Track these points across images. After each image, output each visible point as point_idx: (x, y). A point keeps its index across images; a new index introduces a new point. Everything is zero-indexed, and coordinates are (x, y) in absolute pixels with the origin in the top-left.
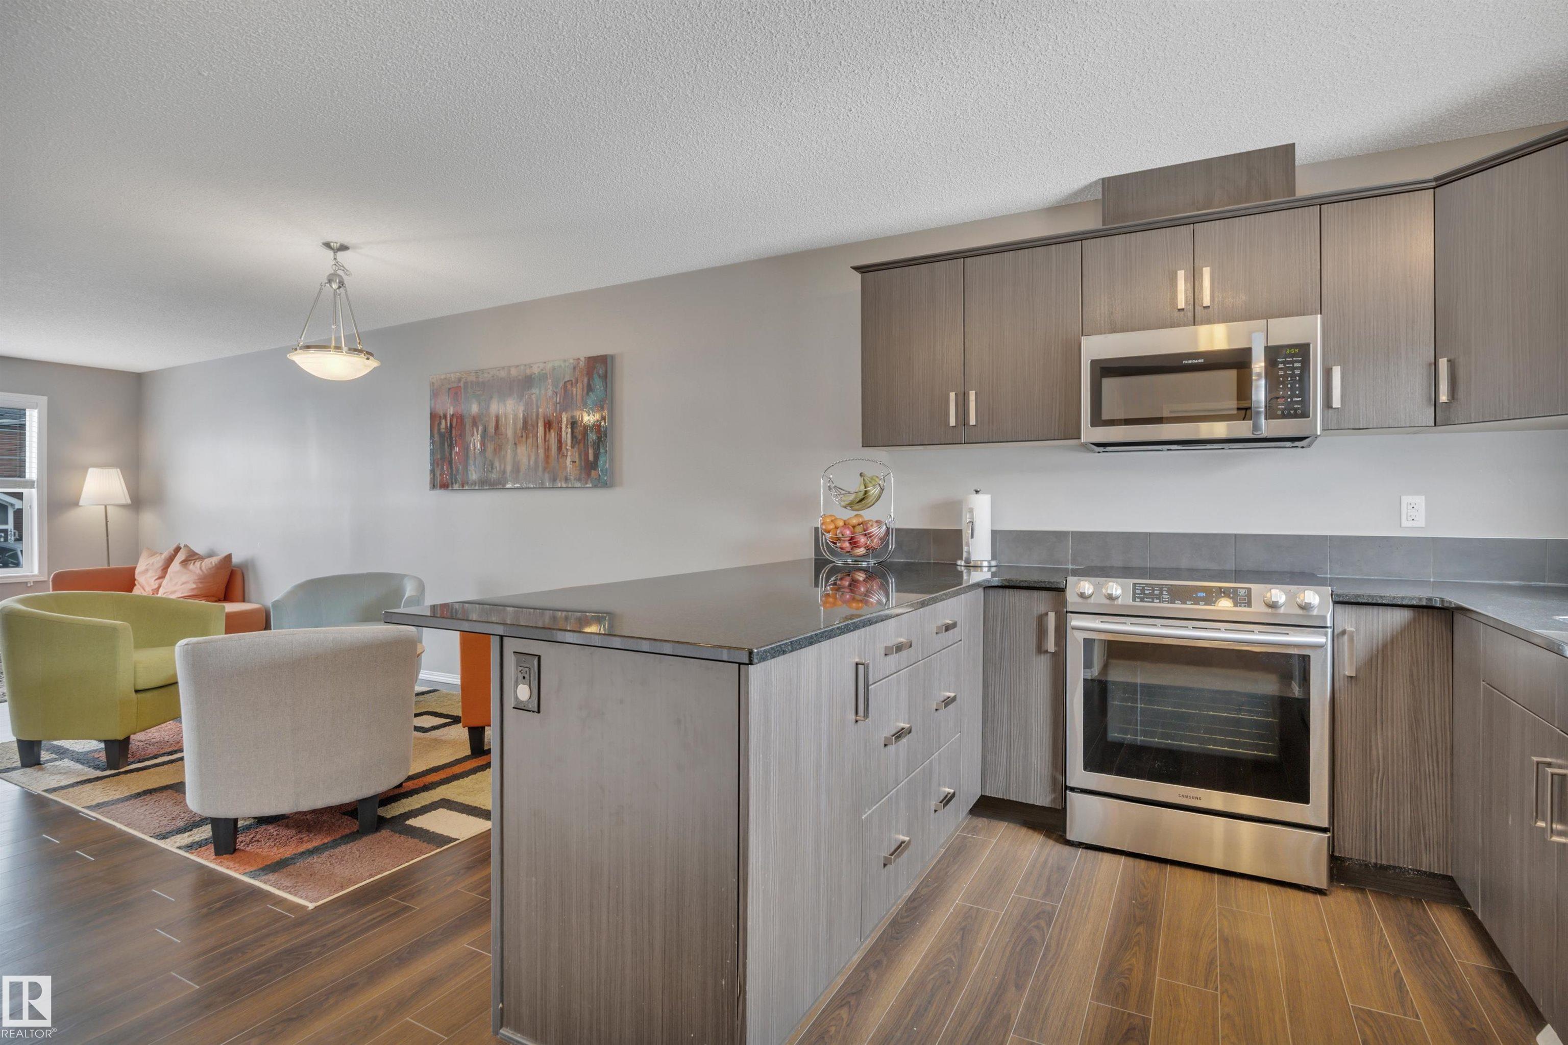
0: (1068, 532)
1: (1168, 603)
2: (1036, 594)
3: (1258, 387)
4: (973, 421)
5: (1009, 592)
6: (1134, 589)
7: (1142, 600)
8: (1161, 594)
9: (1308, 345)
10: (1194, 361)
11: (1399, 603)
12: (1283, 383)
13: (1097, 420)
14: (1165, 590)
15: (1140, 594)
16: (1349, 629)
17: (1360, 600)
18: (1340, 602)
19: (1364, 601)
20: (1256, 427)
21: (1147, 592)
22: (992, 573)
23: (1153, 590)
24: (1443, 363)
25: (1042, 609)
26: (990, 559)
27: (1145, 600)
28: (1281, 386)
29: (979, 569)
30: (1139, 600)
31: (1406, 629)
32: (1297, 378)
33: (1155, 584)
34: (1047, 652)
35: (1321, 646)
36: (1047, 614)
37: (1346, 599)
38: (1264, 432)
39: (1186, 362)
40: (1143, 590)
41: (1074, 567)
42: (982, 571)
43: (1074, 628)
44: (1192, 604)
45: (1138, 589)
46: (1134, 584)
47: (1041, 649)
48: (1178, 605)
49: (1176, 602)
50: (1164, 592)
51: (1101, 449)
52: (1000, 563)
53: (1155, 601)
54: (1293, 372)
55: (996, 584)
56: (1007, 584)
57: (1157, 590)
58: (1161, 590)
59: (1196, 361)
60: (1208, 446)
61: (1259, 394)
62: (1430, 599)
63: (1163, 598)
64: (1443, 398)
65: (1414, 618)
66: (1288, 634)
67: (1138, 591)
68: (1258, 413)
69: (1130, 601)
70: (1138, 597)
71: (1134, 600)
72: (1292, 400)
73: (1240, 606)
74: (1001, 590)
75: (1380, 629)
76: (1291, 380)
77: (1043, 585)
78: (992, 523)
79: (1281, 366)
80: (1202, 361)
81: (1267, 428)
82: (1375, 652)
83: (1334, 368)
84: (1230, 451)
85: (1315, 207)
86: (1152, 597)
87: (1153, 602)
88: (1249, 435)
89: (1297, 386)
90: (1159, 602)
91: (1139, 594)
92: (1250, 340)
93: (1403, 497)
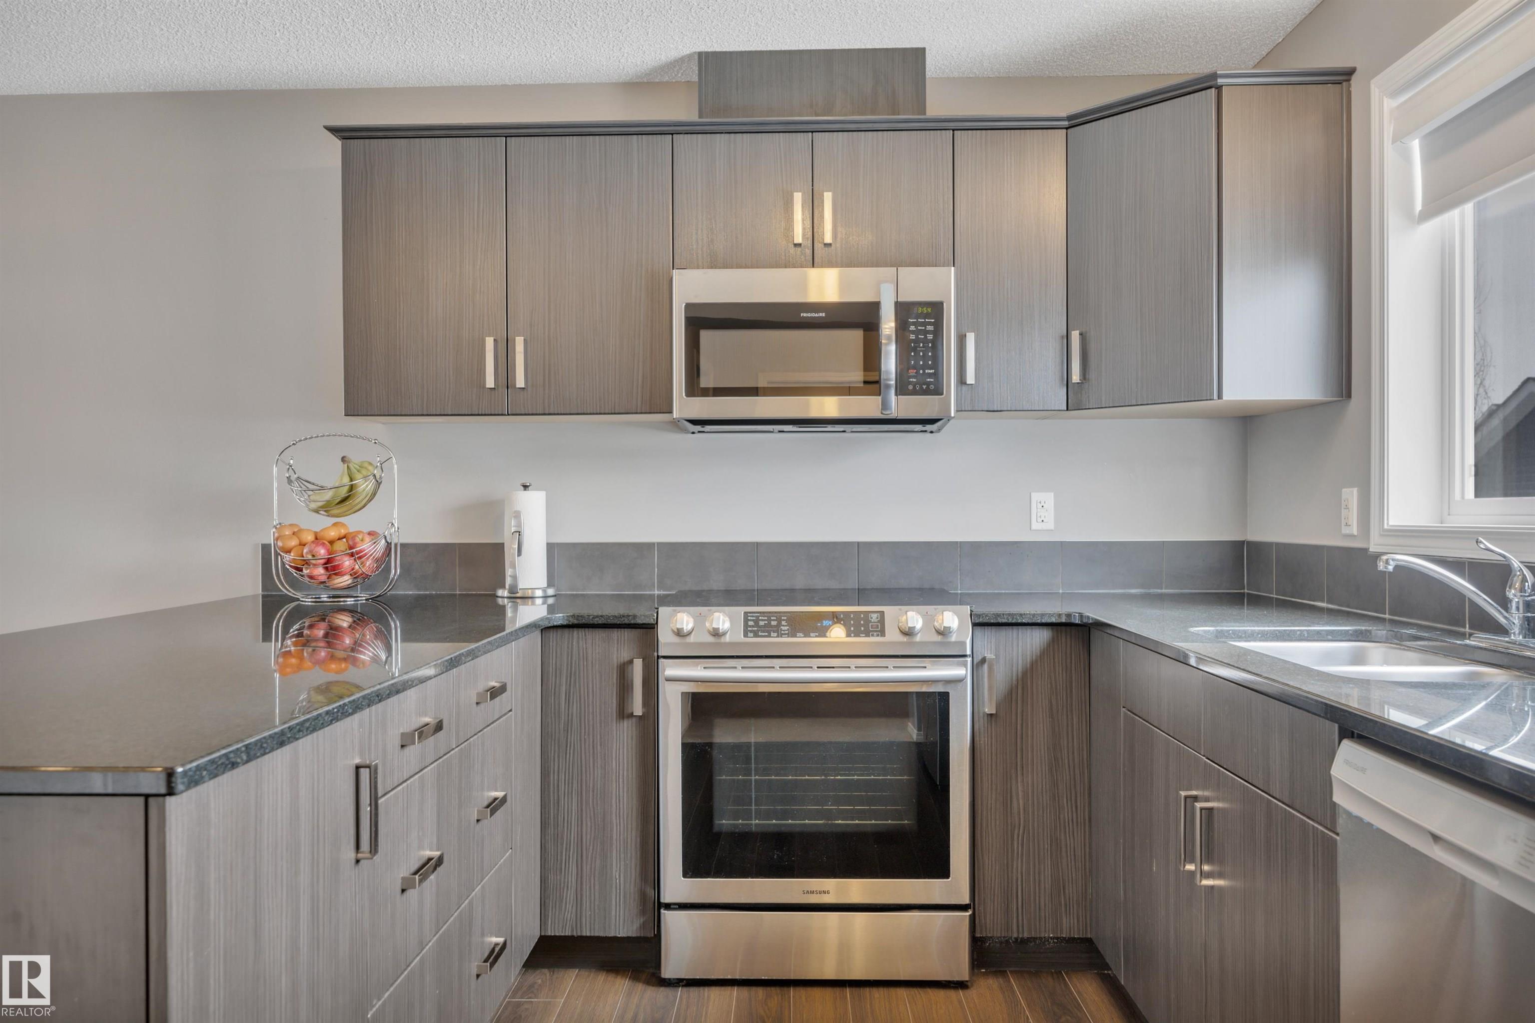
0: (654, 544)
1: (788, 637)
2: (615, 634)
3: (887, 353)
4: (520, 382)
5: (578, 633)
6: (746, 620)
7: (756, 635)
8: (779, 624)
9: (942, 303)
10: (813, 315)
11: (1039, 621)
12: (914, 349)
13: (694, 388)
14: (784, 620)
15: (753, 627)
16: (990, 656)
17: (1000, 620)
18: (980, 624)
19: (1004, 621)
20: (885, 405)
21: (762, 623)
22: (549, 606)
23: (769, 620)
24: (1075, 335)
25: (625, 656)
26: (546, 586)
27: (760, 634)
28: (913, 354)
29: (530, 601)
30: (752, 635)
31: (1046, 652)
32: (930, 345)
33: (772, 613)
34: (631, 715)
35: (960, 680)
36: (631, 662)
37: (986, 620)
38: (894, 412)
39: (805, 315)
40: (756, 622)
41: (662, 592)
42: (533, 604)
43: (668, 680)
44: (816, 636)
45: (751, 620)
46: (746, 613)
47: (623, 713)
48: (800, 639)
49: (798, 634)
50: (783, 623)
51: (699, 428)
52: (557, 590)
53: (772, 634)
54: (926, 337)
55: (559, 623)
56: (576, 622)
57: (774, 620)
58: (779, 621)
59: (816, 315)
60: (830, 428)
61: (890, 363)
62: (1069, 615)
63: (781, 630)
64: (1076, 378)
65: (1053, 638)
66: (925, 667)
67: (751, 623)
68: (888, 387)
69: (741, 638)
70: (751, 631)
71: (746, 635)
72: (924, 371)
73: (873, 635)
74: (566, 631)
75: (1020, 654)
76: (923, 347)
77: (626, 621)
78: (548, 533)
79: (912, 328)
80: (824, 315)
81: (898, 406)
82: (1015, 682)
83: (967, 334)
84: (852, 435)
85: (948, 131)
86: (768, 630)
87: (769, 636)
88: (877, 415)
89: (930, 354)
90: (778, 636)
91: (750, 626)
92: (879, 293)
93: (1033, 494)
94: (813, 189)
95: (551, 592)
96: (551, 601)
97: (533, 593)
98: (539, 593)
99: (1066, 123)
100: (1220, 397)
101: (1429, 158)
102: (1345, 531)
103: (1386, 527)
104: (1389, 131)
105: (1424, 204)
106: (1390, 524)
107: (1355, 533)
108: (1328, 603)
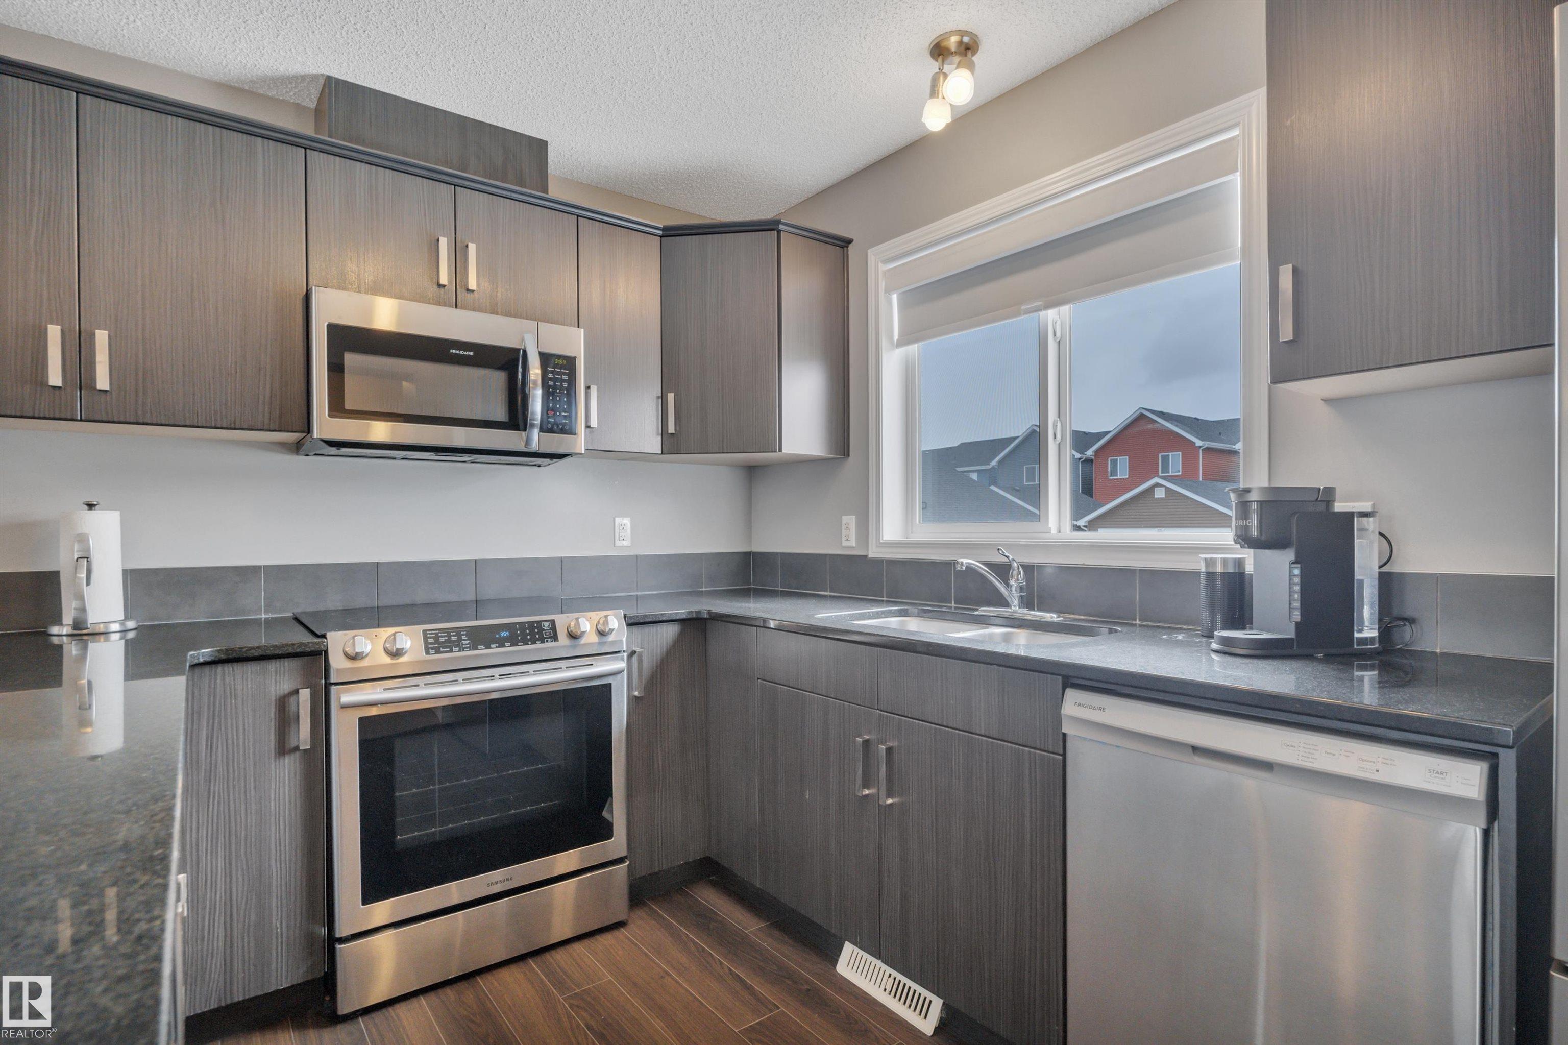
0: (260, 567)
1: (470, 650)
2: (273, 666)
3: (534, 396)
4: (103, 382)
6: (426, 638)
7: (438, 651)
8: (460, 640)
9: (575, 358)
10: (462, 352)
11: (674, 618)
12: (553, 394)
13: (337, 408)
14: (463, 635)
15: (434, 644)
16: (638, 650)
17: (647, 620)
18: (633, 623)
19: (650, 620)
20: (528, 442)
21: (442, 640)
23: (449, 636)
24: (671, 396)
25: (286, 686)
27: (442, 650)
28: (551, 398)
30: (433, 652)
31: (678, 641)
32: (565, 392)
33: (452, 628)
34: (297, 748)
35: (620, 672)
36: (296, 692)
37: (636, 621)
38: (535, 446)
39: (454, 351)
40: (437, 638)
41: (270, 616)
43: (344, 707)
44: (497, 647)
45: (431, 638)
46: (424, 631)
47: (283, 749)
48: (482, 651)
49: (479, 647)
50: (464, 637)
53: (454, 649)
54: (562, 385)
55: (208, 659)
57: (454, 636)
58: (459, 635)
59: (465, 353)
61: (536, 406)
62: (698, 612)
63: (463, 644)
64: (671, 430)
65: (682, 630)
66: (592, 665)
67: (431, 640)
68: (532, 426)
69: (423, 655)
70: (432, 648)
71: (427, 653)
72: (560, 414)
73: (547, 641)
75: (659, 646)
76: (560, 393)
77: (290, 650)
79: (550, 375)
80: (472, 354)
81: (536, 440)
82: (655, 668)
83: (591, 386)
85: (573, 216)
86: (449, 645)
87: (451, 651)
88: (521, 448)
89: (565, 399)
90: (460, 651)
91: (431, 644)
92: (523, 340)
93: (617, 519)
94: (455, 238)
95: (131, 624)
96: (131, 635)
97: (106, 628)
98: (115, 627)
99: (660, 232)
100: (780, 450)
101: (903, 307)
102: (845, 544)
103: (881, 541)
104: (882, 285)
105: (900, 335)
106: (884, 539)
107: (854, 545)
108: (830, 592)
